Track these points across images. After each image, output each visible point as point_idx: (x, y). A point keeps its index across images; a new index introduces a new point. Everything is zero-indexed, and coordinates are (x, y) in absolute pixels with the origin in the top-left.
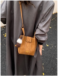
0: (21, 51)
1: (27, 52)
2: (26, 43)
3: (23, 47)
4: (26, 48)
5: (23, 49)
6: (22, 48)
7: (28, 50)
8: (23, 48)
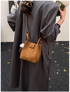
4: (27, 53)
7: (29, 55)
8: (24, 52)
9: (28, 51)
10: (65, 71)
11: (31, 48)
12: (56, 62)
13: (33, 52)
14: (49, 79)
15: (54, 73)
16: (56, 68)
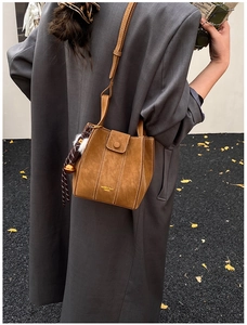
0: (84, 186)
1: (106, 189)
2: (107, 153)
3: (90, 167)
4: (103, 173)
5: (91, 176)
6: (86, 171)
7: (113, 181)
8: (92, 171)
9: (106, 165)
10: (229, 267)
11: (115, 155)
12: (194, 226)
13: (127, 169)
14: (164, 306)
15: (184, 280)
16: (196, 256)
